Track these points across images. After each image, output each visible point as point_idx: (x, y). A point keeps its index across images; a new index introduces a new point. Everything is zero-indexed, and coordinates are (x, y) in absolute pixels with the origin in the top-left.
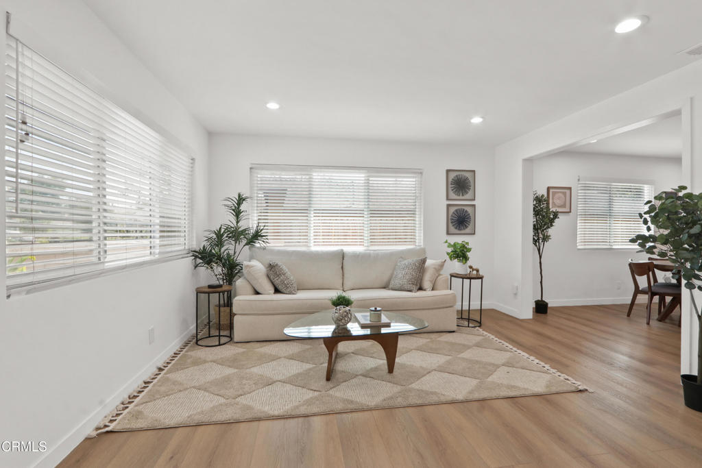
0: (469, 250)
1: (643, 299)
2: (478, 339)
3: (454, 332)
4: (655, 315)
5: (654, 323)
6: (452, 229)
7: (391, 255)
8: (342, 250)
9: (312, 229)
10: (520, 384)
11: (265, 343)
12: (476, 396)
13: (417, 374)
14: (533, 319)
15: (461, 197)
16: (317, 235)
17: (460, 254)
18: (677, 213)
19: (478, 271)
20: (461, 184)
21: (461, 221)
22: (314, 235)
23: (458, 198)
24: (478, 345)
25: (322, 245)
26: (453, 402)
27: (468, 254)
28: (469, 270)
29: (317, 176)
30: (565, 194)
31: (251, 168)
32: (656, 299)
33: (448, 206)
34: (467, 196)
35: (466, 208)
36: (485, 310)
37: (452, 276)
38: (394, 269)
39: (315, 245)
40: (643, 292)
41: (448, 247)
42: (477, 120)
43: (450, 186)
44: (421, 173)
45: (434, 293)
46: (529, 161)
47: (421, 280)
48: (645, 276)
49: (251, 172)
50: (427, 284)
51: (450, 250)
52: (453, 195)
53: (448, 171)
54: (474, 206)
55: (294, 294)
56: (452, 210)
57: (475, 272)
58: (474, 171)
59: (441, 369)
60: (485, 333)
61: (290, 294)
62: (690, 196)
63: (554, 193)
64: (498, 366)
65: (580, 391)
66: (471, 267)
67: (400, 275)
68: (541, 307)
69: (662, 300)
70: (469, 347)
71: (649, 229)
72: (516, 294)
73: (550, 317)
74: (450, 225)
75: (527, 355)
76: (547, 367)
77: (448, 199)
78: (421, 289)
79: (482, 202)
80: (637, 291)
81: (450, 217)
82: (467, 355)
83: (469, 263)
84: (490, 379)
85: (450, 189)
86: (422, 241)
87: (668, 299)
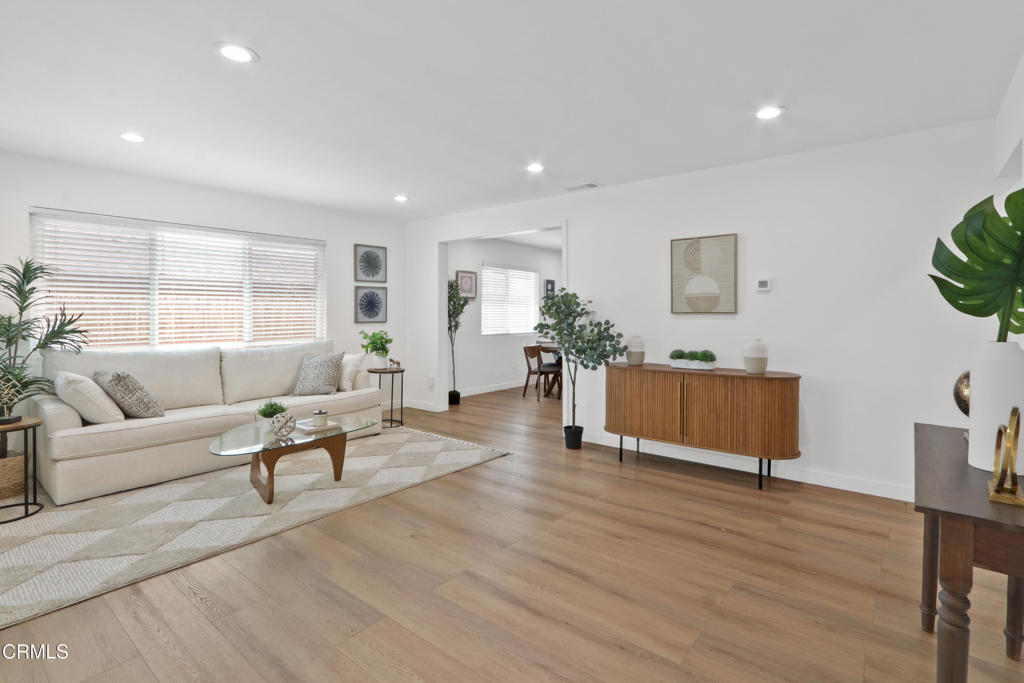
0: (390, 341)
1: (534, 379)
2: (406, 436)
3: (378, 434)
4: (542, 393)
5: (542, 399)
6: (362, 317)
7: (293, 351)
8: (218, 348)
9: (157, 318)
10: (460, 461)
11: (120, 496)
12: (431, 476)
13: (367, 475)
14: (450, 410)
15: (371, 278)
16: (163, 328)
17: (380, 346)
18: (560, 307)
19: (398, 364)
20: (370, 262)
21: (370, 306)
22: (160, 328)
23: (367, 278)
24: (410, 441)
25: (177, 342)
26: (413, 486)
27: (388, 346)
28: (389, 363)
29: (166, 236)
30: (471, 278)
31: (31, 214)
32: (543, 377)
33: (357, 288)
34: (376, 278)
35: (377, 291)
36: (406, 408)
37: (370, 371)
38: (300, 368)
39: (161, 343)
40: (535, 373)
41: (365, 338)
42: (401, 199)
43: (358, 264)
44: (324, 246)
45: (355, 393)
46: (444, 245)
47: (340, 379)
48: (536, 358)
49: (31, 221)
50: (346, 383)
51: (365, 342)
52: (361, 276)
53: (356, 246)
54: (385, 289)
55: (160, 416)
56: (362, 293)
57: (395, 366)
58: (385, 248)
59: (387, 467)
60: (411, 430)
61: (154, 416)
62: (567, 295)
63: (462, 277)
64: (437, 453)
65: (504, 455)
66: (391, 360)
67: (312, 376)
68: (454, 398)
69: (547, 377)
70: (403, 444)
71: (545, 319)
72: (432, 387)
73: (462, 407)
74: (359, 311)
75: (456, 440)
76: (476, 445)
77: (356, 280)
78: (338, 390)
79: (395, 285)
80: (531, 372)
81: (359, 301)
82: (404, 450)
83: (389, 356)
84: (435, 463)
85: (359, 268)
86: (325, 332)
87: (551, 376)
